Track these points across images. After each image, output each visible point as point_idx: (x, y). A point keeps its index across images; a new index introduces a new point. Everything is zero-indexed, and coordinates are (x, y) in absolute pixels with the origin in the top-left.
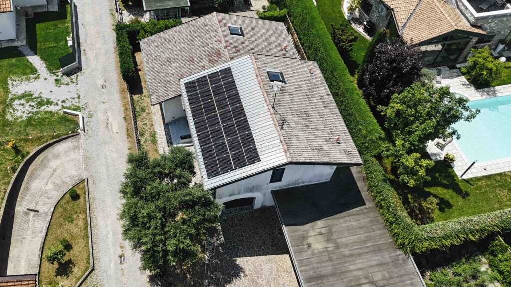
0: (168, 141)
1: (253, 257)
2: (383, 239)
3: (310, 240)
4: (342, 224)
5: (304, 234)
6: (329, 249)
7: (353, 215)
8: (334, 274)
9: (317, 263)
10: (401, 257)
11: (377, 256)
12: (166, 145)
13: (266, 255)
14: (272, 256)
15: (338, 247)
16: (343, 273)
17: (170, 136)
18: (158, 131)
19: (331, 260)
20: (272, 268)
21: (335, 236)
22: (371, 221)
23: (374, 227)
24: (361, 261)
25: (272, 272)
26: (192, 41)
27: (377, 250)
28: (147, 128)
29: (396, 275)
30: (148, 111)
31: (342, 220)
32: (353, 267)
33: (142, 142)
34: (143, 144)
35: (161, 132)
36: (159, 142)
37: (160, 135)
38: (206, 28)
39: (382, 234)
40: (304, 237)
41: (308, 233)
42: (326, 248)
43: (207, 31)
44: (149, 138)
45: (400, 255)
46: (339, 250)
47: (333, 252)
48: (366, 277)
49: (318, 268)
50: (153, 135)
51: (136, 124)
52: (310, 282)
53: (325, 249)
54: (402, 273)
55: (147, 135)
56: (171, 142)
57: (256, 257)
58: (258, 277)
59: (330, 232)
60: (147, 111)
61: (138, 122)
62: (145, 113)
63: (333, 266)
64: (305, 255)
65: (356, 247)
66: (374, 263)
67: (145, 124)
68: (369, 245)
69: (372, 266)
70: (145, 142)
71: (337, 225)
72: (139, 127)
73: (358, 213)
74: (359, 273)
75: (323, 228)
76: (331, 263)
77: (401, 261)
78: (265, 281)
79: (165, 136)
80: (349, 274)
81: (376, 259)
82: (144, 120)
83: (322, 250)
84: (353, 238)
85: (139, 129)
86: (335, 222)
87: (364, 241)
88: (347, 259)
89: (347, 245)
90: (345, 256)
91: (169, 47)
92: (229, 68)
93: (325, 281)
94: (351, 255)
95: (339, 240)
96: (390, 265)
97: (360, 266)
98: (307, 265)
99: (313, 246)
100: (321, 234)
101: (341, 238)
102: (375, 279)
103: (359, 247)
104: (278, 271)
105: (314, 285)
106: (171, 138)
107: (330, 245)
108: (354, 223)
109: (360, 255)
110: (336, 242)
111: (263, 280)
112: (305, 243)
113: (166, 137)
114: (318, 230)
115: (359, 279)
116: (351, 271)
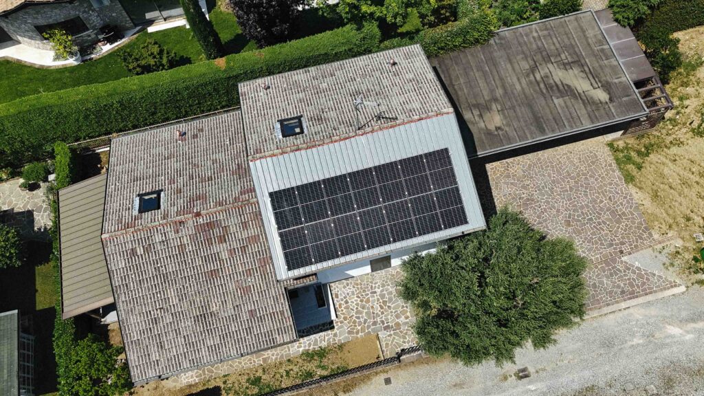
0: (321, 331)
1: (496, 204)
2: (479, 55)
3: (492, 127)
4: (465, 94)
5: (484, 133)
6: (499, 109)
7: (451, 80)
8: (530, 106)
9: (519, 121)
10: (497, 41)
11: (500, 62)
12: (329, 332)
13: (490, 189)
14: (491, 183)
15: (496, 100)
16: (526, 97)
17: (311, 327)
18: (301, 349)
19: (513, 108)
20: (505, 183)
21: (482, 101)
22: (456, 64)
23: (464, 61)
24: (509, 78)
25: (512, 184)
26: (165, 276)
27: (493, 62)
28: (296, 369)
29: (520, 48)
30: (260, 371)
31: (460, 93)
32: (518, 87)
33: (325, 373)
34: (329, 370)
35: (305, 343)
36: (324, 344)
37: (310, 345)
38: (140, 251)
39: (472, 55)
40: (489, 133)
41: (482, 129)
42: (498, 111)
43: (147, 250)
44: (316, 363)
45: (495, 42)
46: (499, 98)
47: (503, 105)
48: (528, 75)
49: (526, 121)
50: (309, 356)
51: (287, 388)
52: (544, 130)
53: (500, 113)
54: (516, 42)
55: (311, 366)
56: (324, 325)
57: (495, 201)
58: (520, 199)
59: (477, 106)
60: (260, 373)
61: (283, 386)
62: (264, 377)
63: (519, 106)
64: (512, 133)
65: (493, 82)
66: (509, 66)
67: (288, 373)
68: (487, 68)
69: (513, 69)
70: (323, 368)
71: (467, 99)
72: (294, 383)
73: (447, 75)
74: (523, 81)
75: (472, 113)
76: (517, 108)
77: (503, 42)
78: (524, 191)
79: (312, 337)
80: (527, 91)
81: (504, 64)
82: (278, 376)
83: (502, 116)
84: (482, 83)
85: (298, 381)
86: (462, 99)
87: (485, 74)
88: (509, 91)
89: (492, 91)
90: (506, 92)
91: (169, 319)
92: (271, 195)
93: (540, 115)
94: (504, 87)
95: (486, 98)
96: (509, 51)
97: (515, 79)
98: (524, 132)
99: (498, 125)
100: (481, 116)
101: (483, 96)
102: (528, 68)
103: (492, 79)
104: (508, 176)
105: (547, 126)
106: (315, 327)
107: (494, 107)
108: (462, 81)
109: (501, 79)
110: (490, 101)
111: (524, 194)
112: (496, 133)
113: (315, 333)
114: (477, 118)
115: (531, 82)
116: (522, 88)
